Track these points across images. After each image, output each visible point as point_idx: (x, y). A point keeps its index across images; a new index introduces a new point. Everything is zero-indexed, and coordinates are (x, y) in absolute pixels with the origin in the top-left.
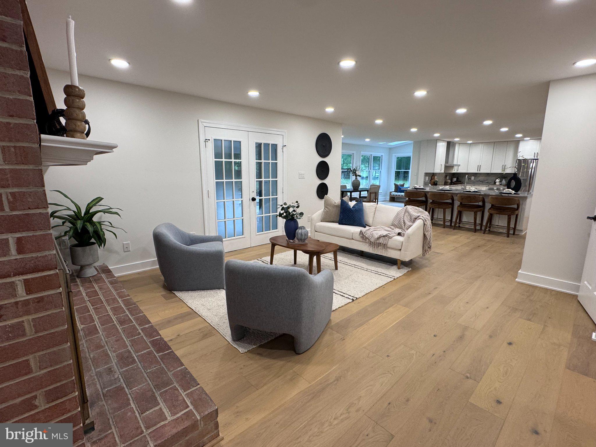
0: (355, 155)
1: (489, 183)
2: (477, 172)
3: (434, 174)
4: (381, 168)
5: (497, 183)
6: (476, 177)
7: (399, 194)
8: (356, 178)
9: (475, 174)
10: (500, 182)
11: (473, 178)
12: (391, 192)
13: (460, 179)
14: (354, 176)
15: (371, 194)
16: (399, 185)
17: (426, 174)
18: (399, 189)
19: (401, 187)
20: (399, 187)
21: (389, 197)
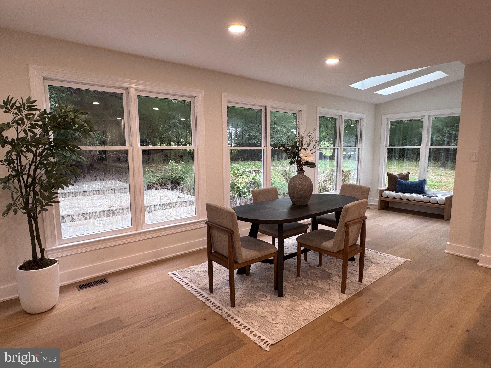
0: (304, 114)
4: (360, 143)
7: (400, 194)
8: (300, 171)
12: (381, 191)
14: (295, 166)
15: (350, 229)
16: (398, 177)
18: (399, 184)
19: (403, 181)
20: (398, 181)
21: (378, 200)
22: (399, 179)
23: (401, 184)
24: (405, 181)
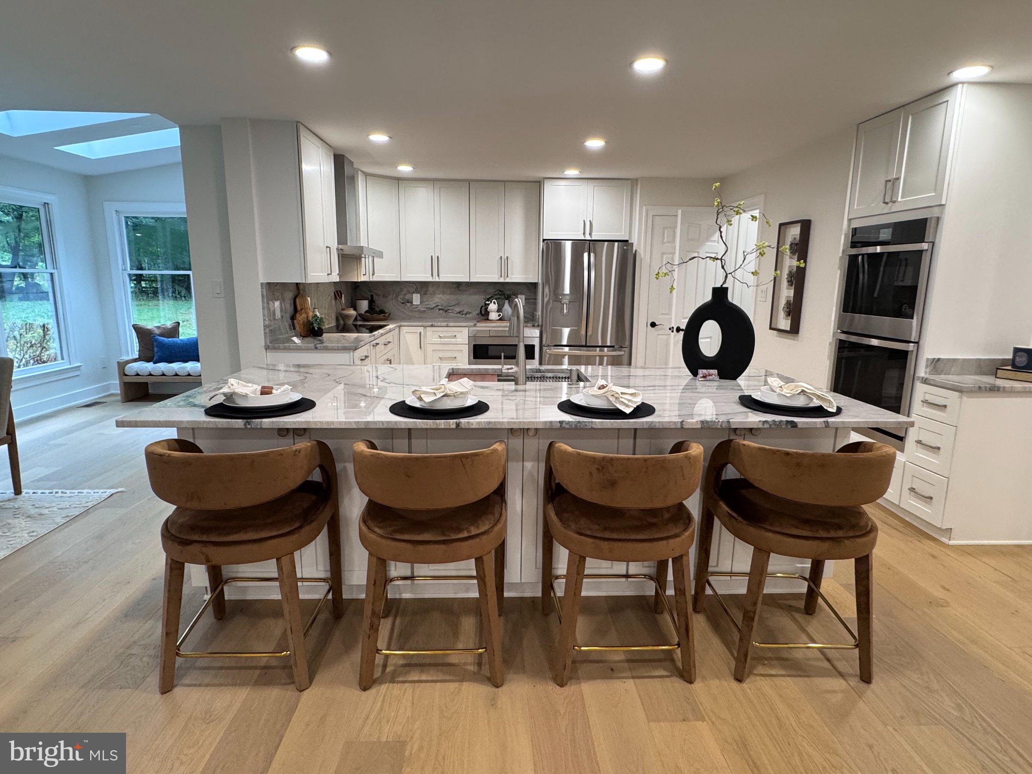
1: (466, 314)
2: (430, 279)
3: (301, 287)
5: (493, 316)
6: (425, 294)
7: (163, 367)
9: (422, 287)
10: (499, 310)
11: (416, 299)
12: (122, 366)
13: (380, 302)
16: (157, 332)
17: (273, 289)
18: (157, 346)
19: (165, 339)
20: (156, 340)
21: (118, 382)
22: (159, 335)
23: (162, 345)
24: (170, 339)
